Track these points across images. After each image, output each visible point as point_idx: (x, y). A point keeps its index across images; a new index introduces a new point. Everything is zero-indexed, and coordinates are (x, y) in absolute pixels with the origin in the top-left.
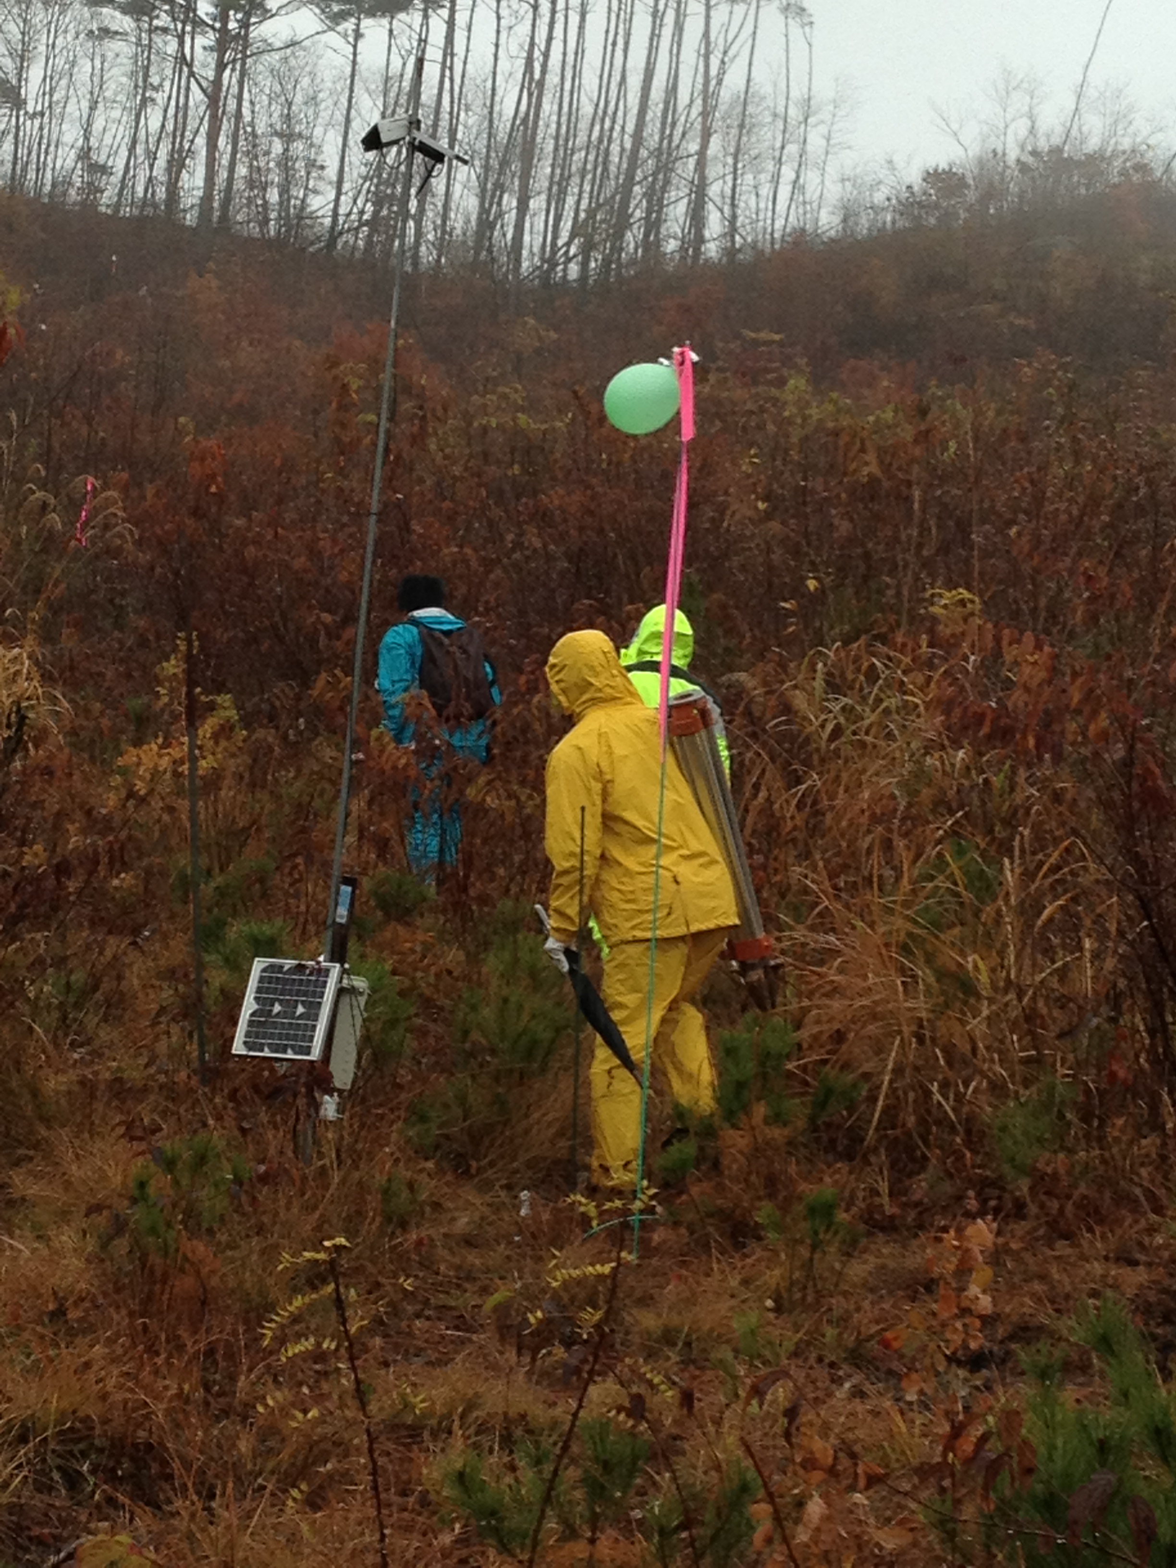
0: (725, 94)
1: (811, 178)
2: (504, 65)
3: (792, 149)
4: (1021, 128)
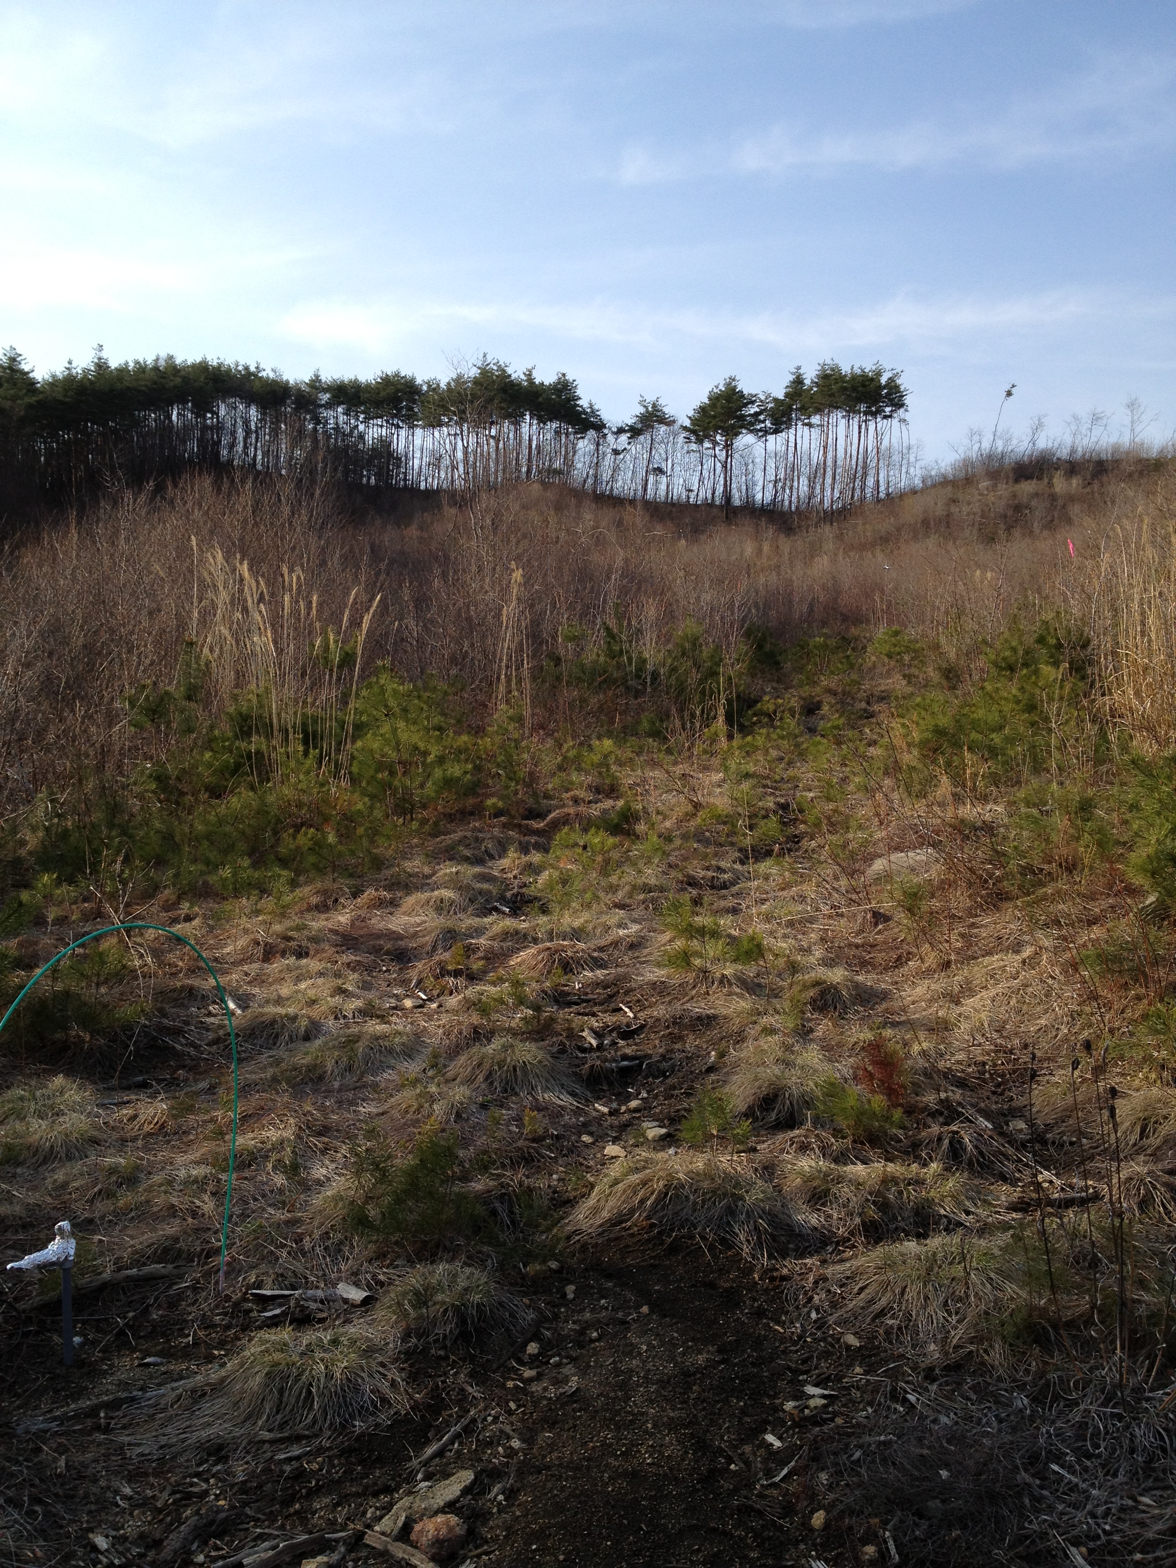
0: (883, 447)
1: (912, 470)
2: (813, 446)
3: (905, 462)
4: (976, 447)
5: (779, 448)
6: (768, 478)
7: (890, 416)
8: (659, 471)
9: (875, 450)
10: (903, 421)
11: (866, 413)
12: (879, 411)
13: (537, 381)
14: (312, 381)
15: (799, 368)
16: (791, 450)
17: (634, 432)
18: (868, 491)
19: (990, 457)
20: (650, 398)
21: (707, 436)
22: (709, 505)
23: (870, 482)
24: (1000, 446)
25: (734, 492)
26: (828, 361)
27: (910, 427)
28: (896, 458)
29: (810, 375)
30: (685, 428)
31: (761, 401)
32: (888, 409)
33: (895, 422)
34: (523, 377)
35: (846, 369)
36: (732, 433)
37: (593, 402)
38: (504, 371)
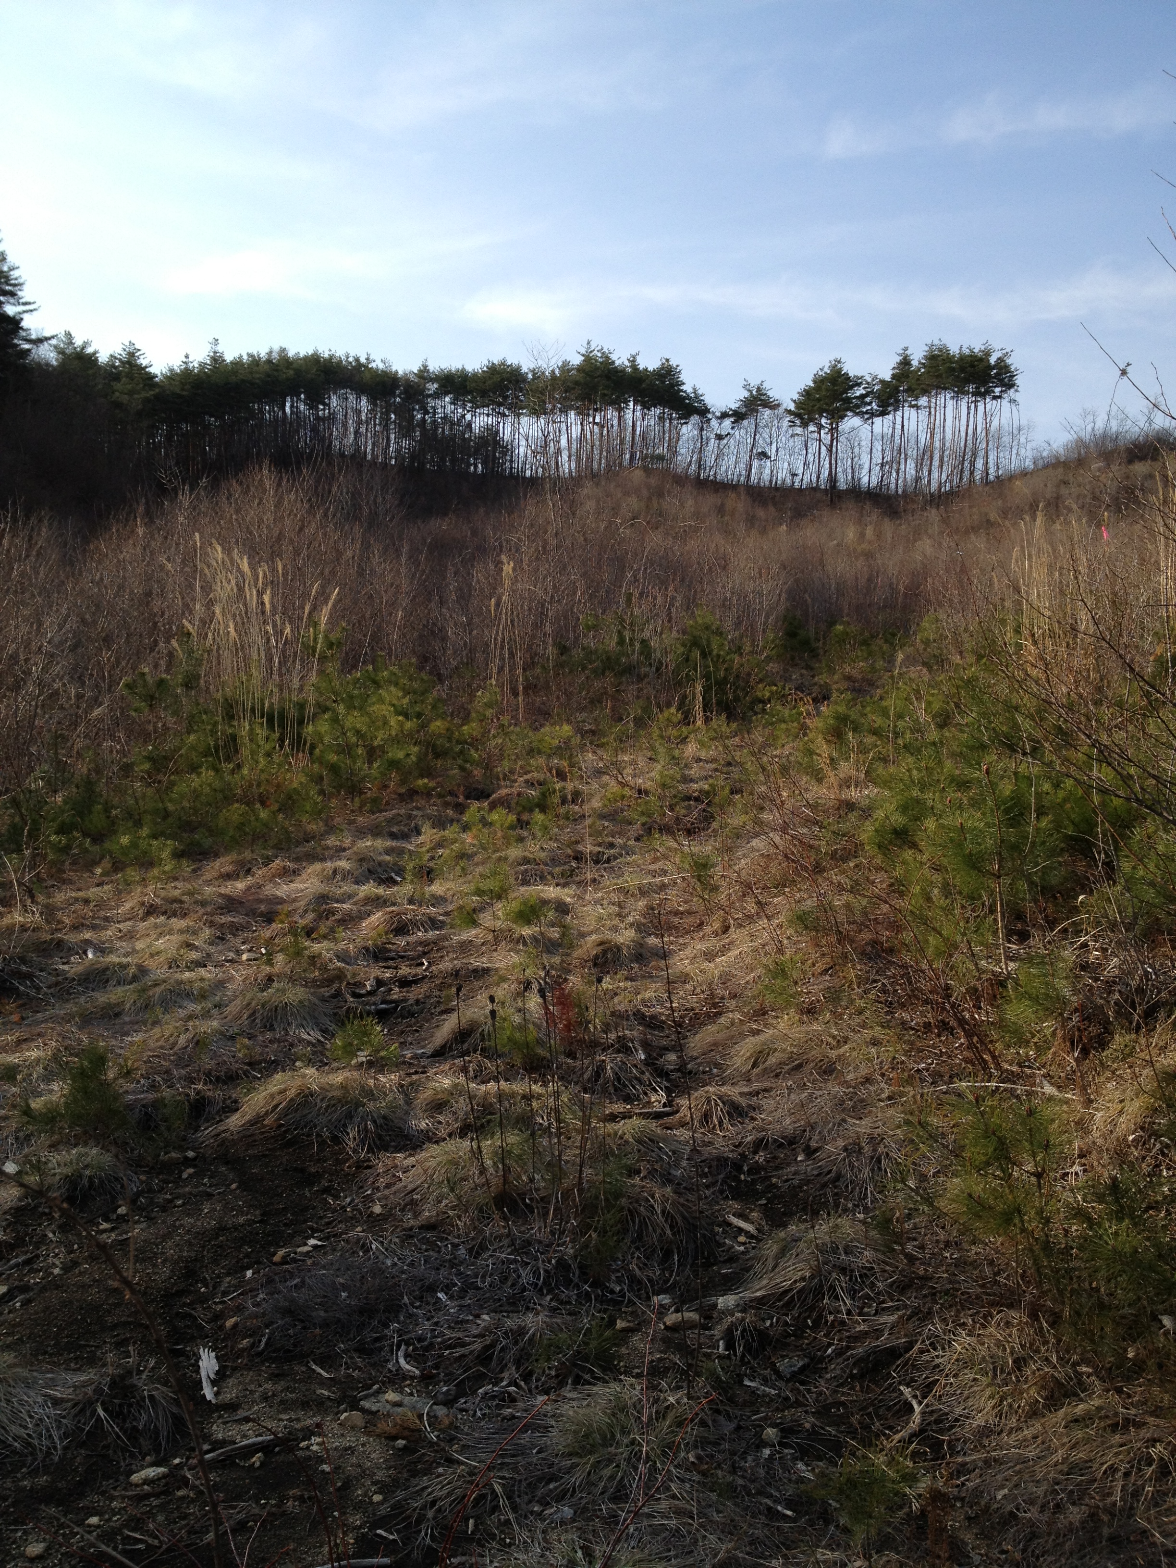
0: (992, 429)
1: (1022, 452)
2: (920, 428)
3: (1015, 443)
4: (1089, 428)
5: (885, 430)
6: (874, 461)
7: (1000, 397)
8: (763, 455)
9: (984, 434)
10: (1013, 401)
11: (974, 394)
12: (988, 392)
13: (641, 367)
14: (420, 371)
15: (906, 349)
16: (898, 431)
17: (738, 416)
18: (978, 476)
19: (1105, 436)
20: (754, 382)
21: (812, 420)
22: (814, 489)
23: (979, 464)
24: (1114, 427)
25: (841, 477)
26: (936, 342)
27: (1021, 407)
28: (1006, 439)
29: (917, 357)
30: (789, 412)
31: (868, 383)
32: (997, 390)
33: (1005, 402)
34: (627, 363)
35: (954, 350)
36: (837, 416)
37: (697, 387)
38: (608, 358)
